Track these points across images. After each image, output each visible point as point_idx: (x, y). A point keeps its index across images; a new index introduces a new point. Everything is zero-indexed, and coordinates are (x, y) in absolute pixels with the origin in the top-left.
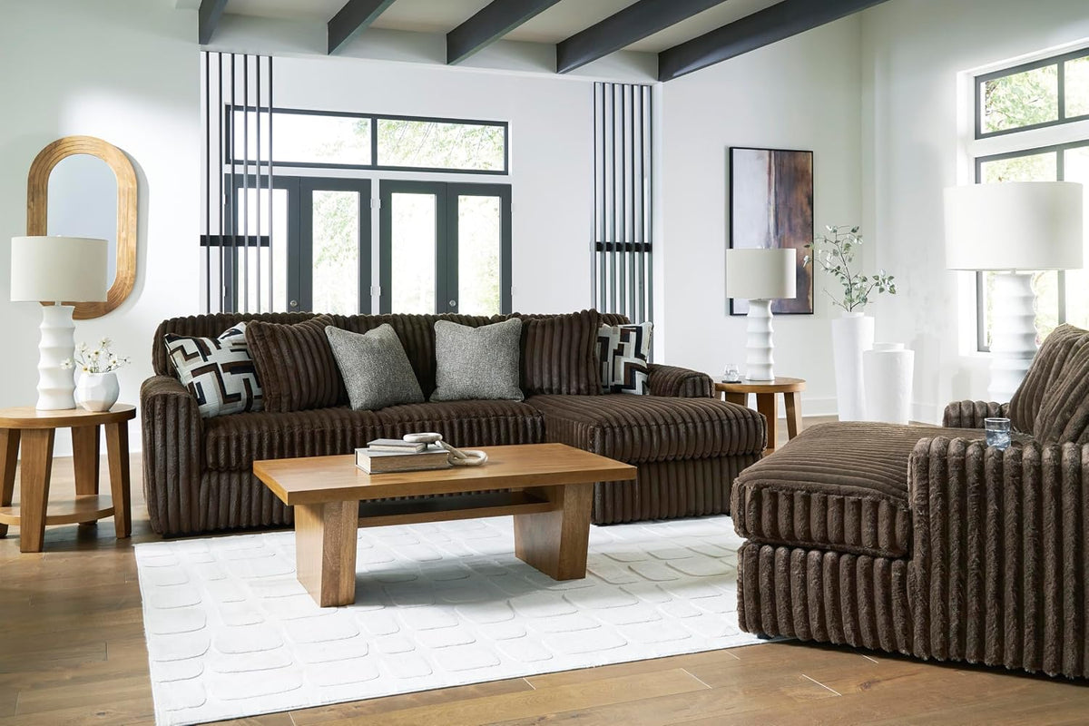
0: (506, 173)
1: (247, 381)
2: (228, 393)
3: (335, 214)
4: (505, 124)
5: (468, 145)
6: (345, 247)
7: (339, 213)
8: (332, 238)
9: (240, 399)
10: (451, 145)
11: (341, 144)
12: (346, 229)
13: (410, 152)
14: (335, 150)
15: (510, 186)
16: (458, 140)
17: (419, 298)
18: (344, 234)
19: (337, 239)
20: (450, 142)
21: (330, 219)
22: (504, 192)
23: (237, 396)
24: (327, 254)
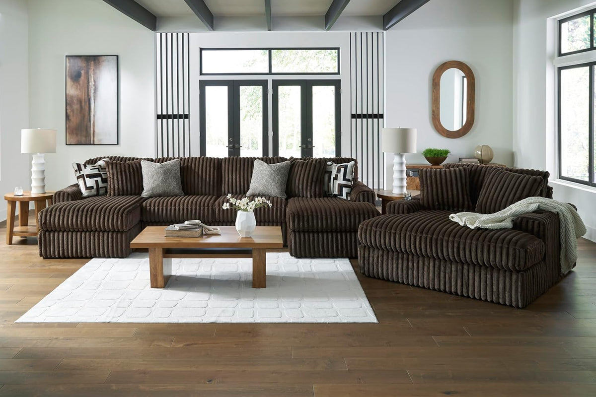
0: (338, 73)
1: (97, 182)
2: (87, 186)
3: (253, 95)
4: (338, 49)
5: (318, 58)
6: (257, 111)
7: (254, 94)
8: (251, 106)
9: (93, 188)
10: (309, 59)
11: (255, 60)
12: (257, 103)
13: (288, 63)
14: (252, 64)
15: (340, 80)
16: (313, 57)
17: (293, 136)
18: (257, 104)
19: (253, 107)
20: (309, 57)
21: (250, 97)
22: (337, 84)
23: (92, 188)
24: (249, 114)
